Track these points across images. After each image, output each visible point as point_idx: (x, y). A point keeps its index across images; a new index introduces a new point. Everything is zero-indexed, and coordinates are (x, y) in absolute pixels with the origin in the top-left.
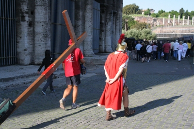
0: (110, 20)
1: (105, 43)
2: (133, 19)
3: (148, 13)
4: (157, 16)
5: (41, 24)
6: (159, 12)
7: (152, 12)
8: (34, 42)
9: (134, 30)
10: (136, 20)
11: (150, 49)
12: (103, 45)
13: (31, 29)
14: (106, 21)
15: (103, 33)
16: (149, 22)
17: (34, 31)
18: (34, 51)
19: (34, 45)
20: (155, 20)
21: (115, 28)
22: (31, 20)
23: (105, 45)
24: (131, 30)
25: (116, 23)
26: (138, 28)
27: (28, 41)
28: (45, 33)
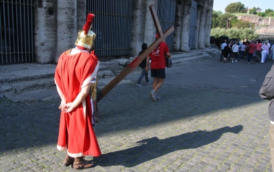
0: (188, 13)
1: (181, 40)
2: (236, 17)
3: (254, 12)
4: (263, 15)
5: (64, 11)
6: (266, 11)
7: (258, 11)
8: (56, 34)
9: (235, 29)
10: (239, 18)
11: (235, 49)
12: (178, 42)
13: (52, 17)
14: (183, 14)
15: (179, 28)
16: (253, 22)
17: (56, 20)
18: (56, 45)
19: (56, 38)
20: (260, 20)
21: (200, 24)
22: (51, 6)
23: (181, 43)
24: (232, 28)
25: (201, 17)
26: (239, 27)
27: (47, 32)
28: (69, 24)
